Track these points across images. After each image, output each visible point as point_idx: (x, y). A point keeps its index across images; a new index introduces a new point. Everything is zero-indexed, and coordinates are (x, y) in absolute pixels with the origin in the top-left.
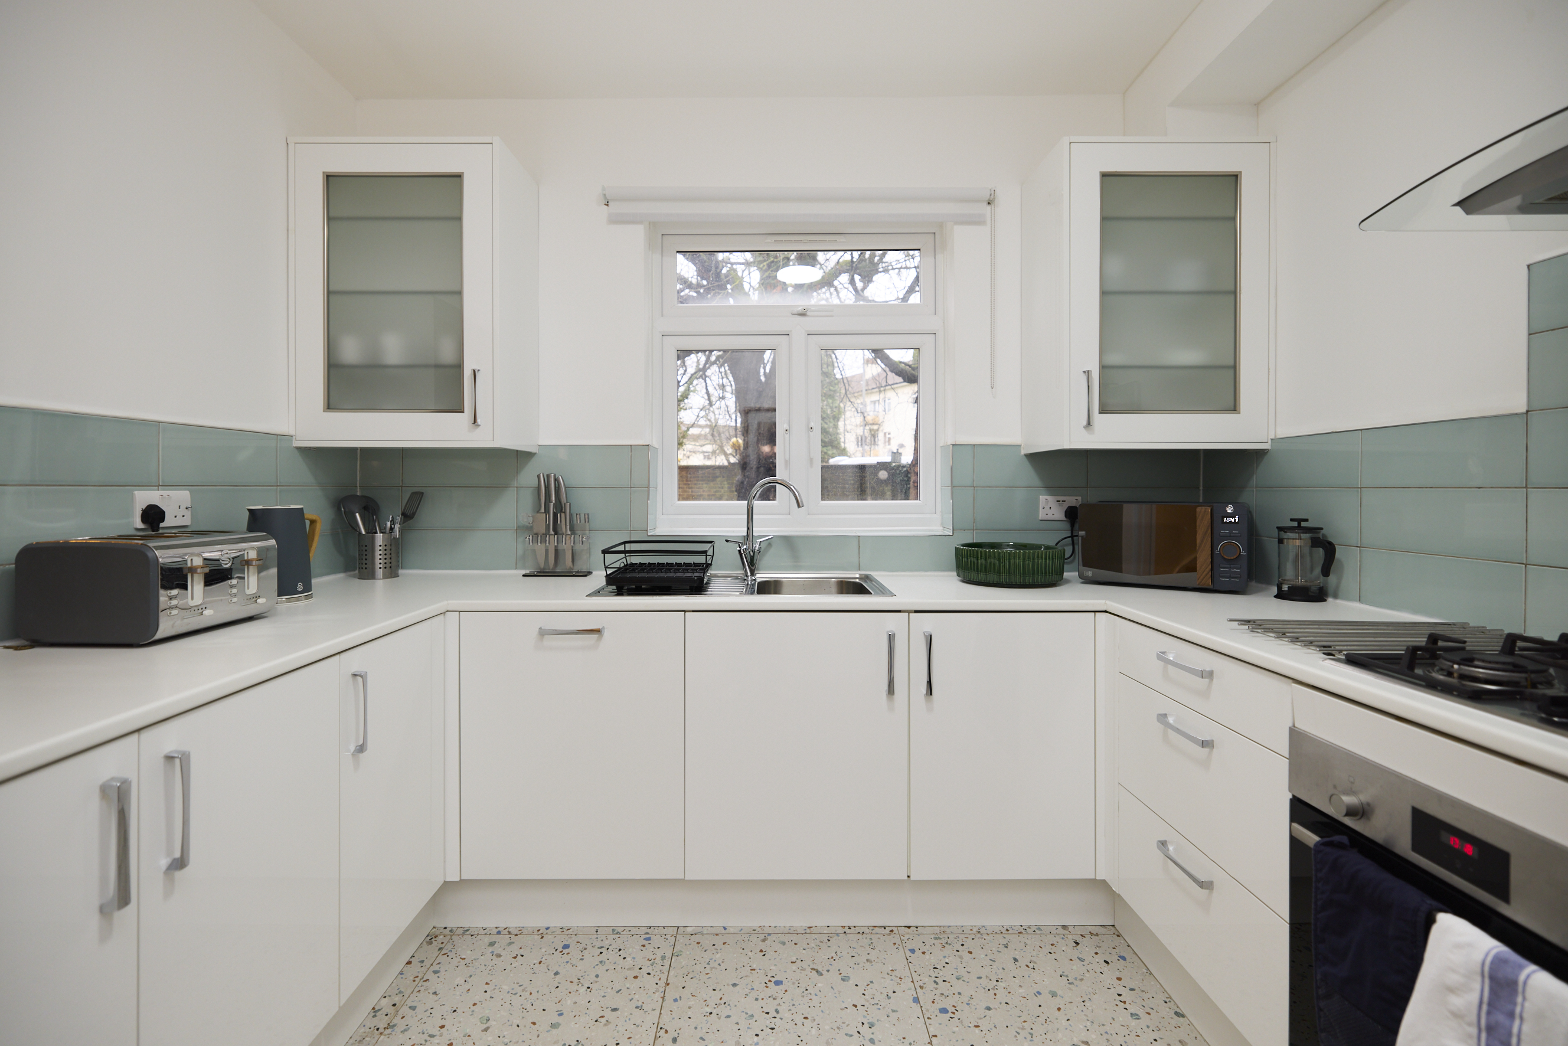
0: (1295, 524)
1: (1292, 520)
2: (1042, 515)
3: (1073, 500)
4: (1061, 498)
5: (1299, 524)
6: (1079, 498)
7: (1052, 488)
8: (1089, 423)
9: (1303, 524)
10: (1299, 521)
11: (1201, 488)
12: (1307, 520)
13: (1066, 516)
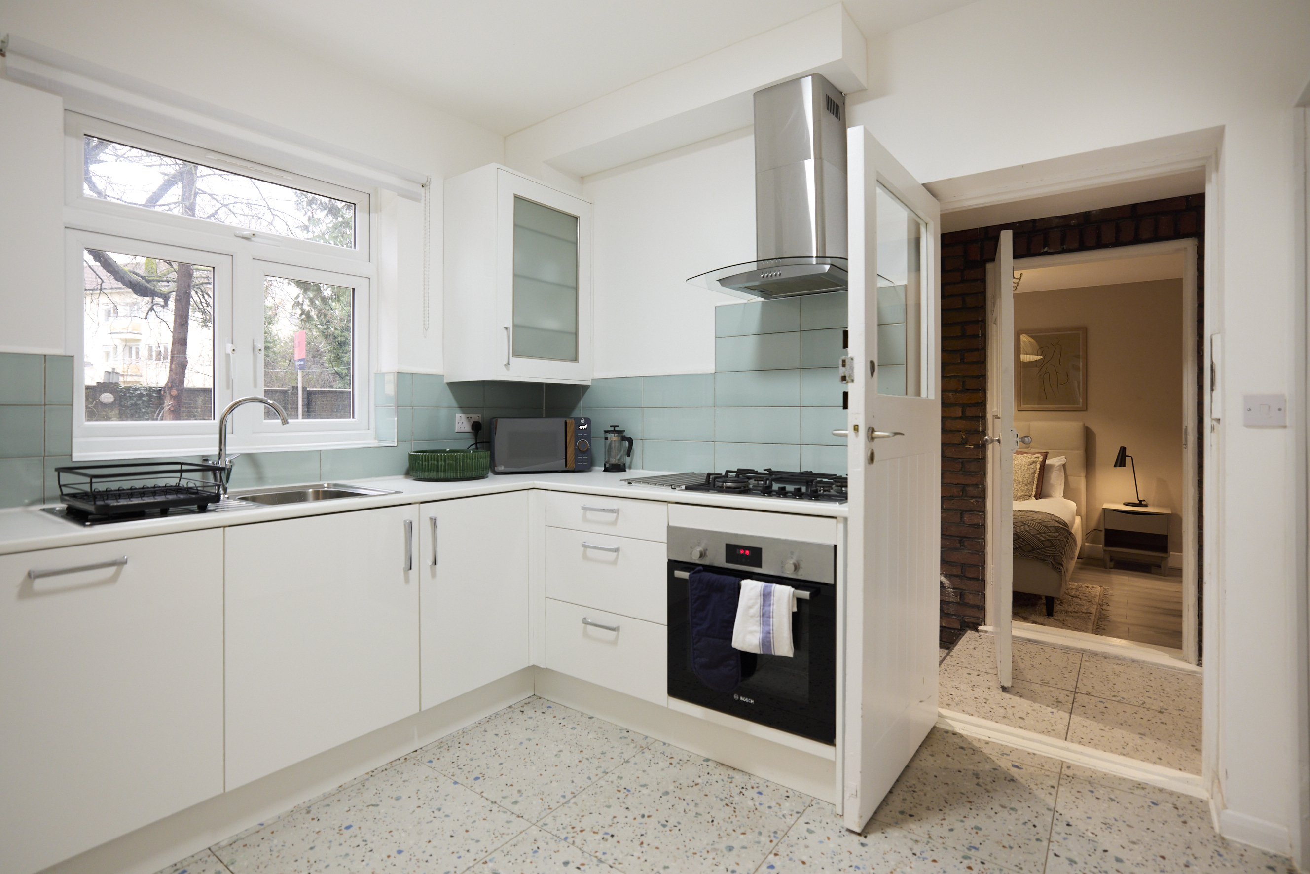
0: (612, 429)
1: (611, 426)
2: (457, 429)
3: (476, 417)
4: (469, 416)
5: (614, 428)
6: (480, 416)
7: (464, 409)
8: (508, 364)
9: (616, 428)
10: (614, 427)
11: (544, 409)
12: (617, 426)
13: (472, 429)
